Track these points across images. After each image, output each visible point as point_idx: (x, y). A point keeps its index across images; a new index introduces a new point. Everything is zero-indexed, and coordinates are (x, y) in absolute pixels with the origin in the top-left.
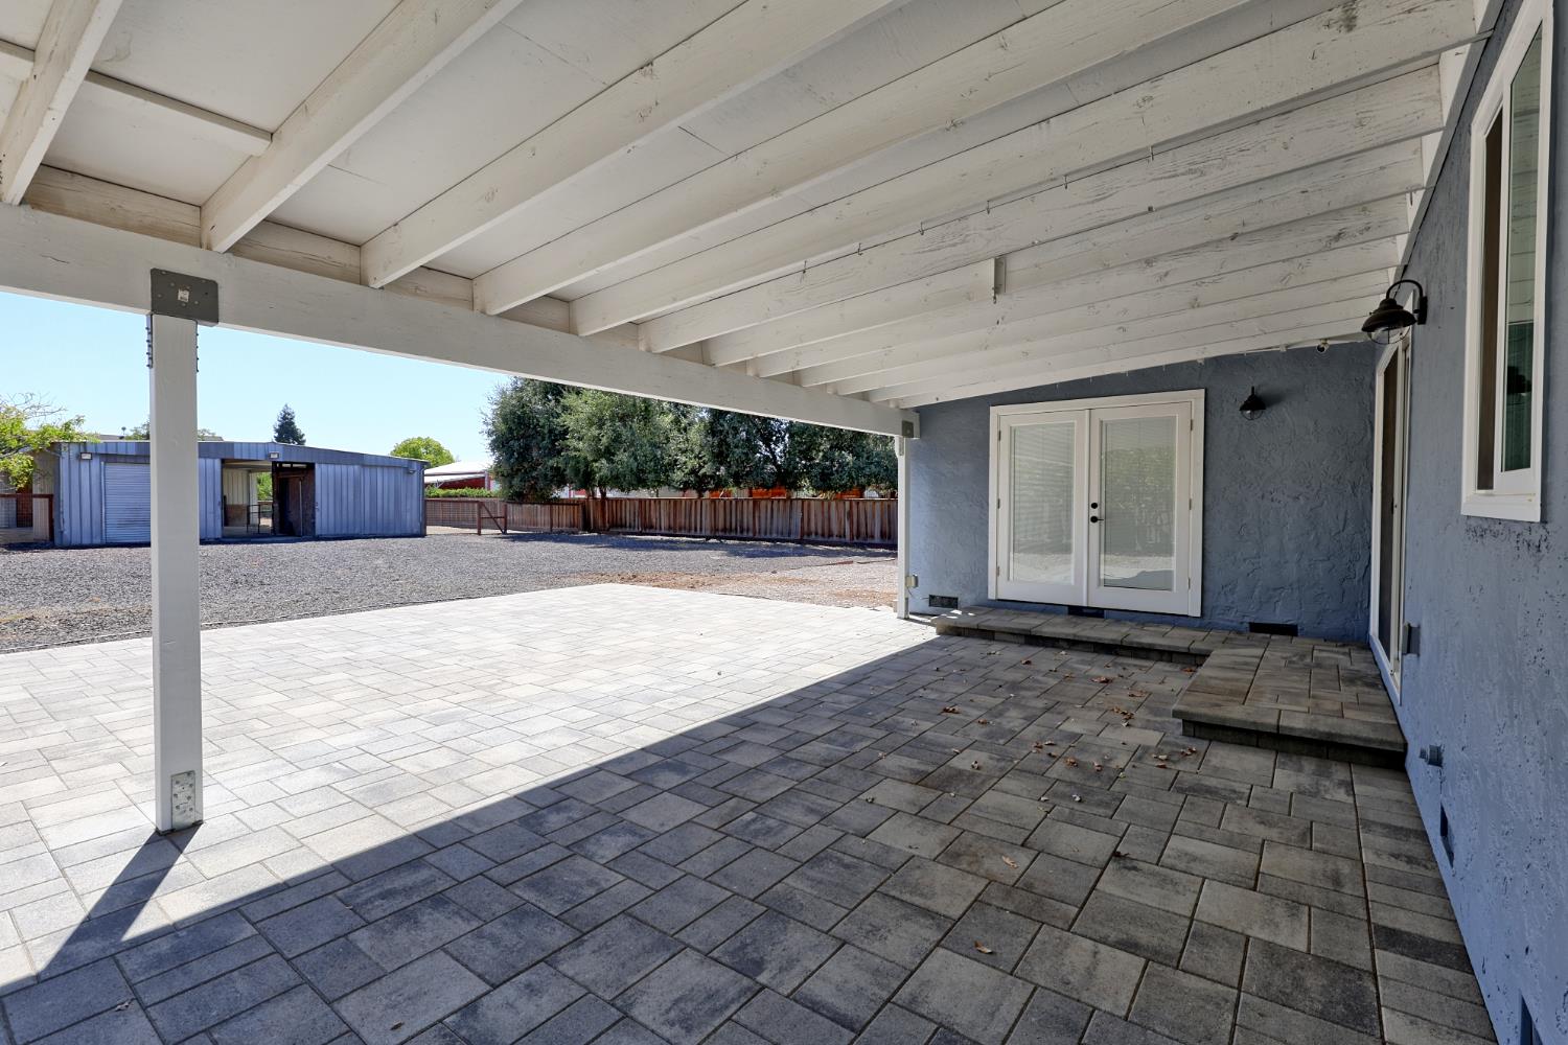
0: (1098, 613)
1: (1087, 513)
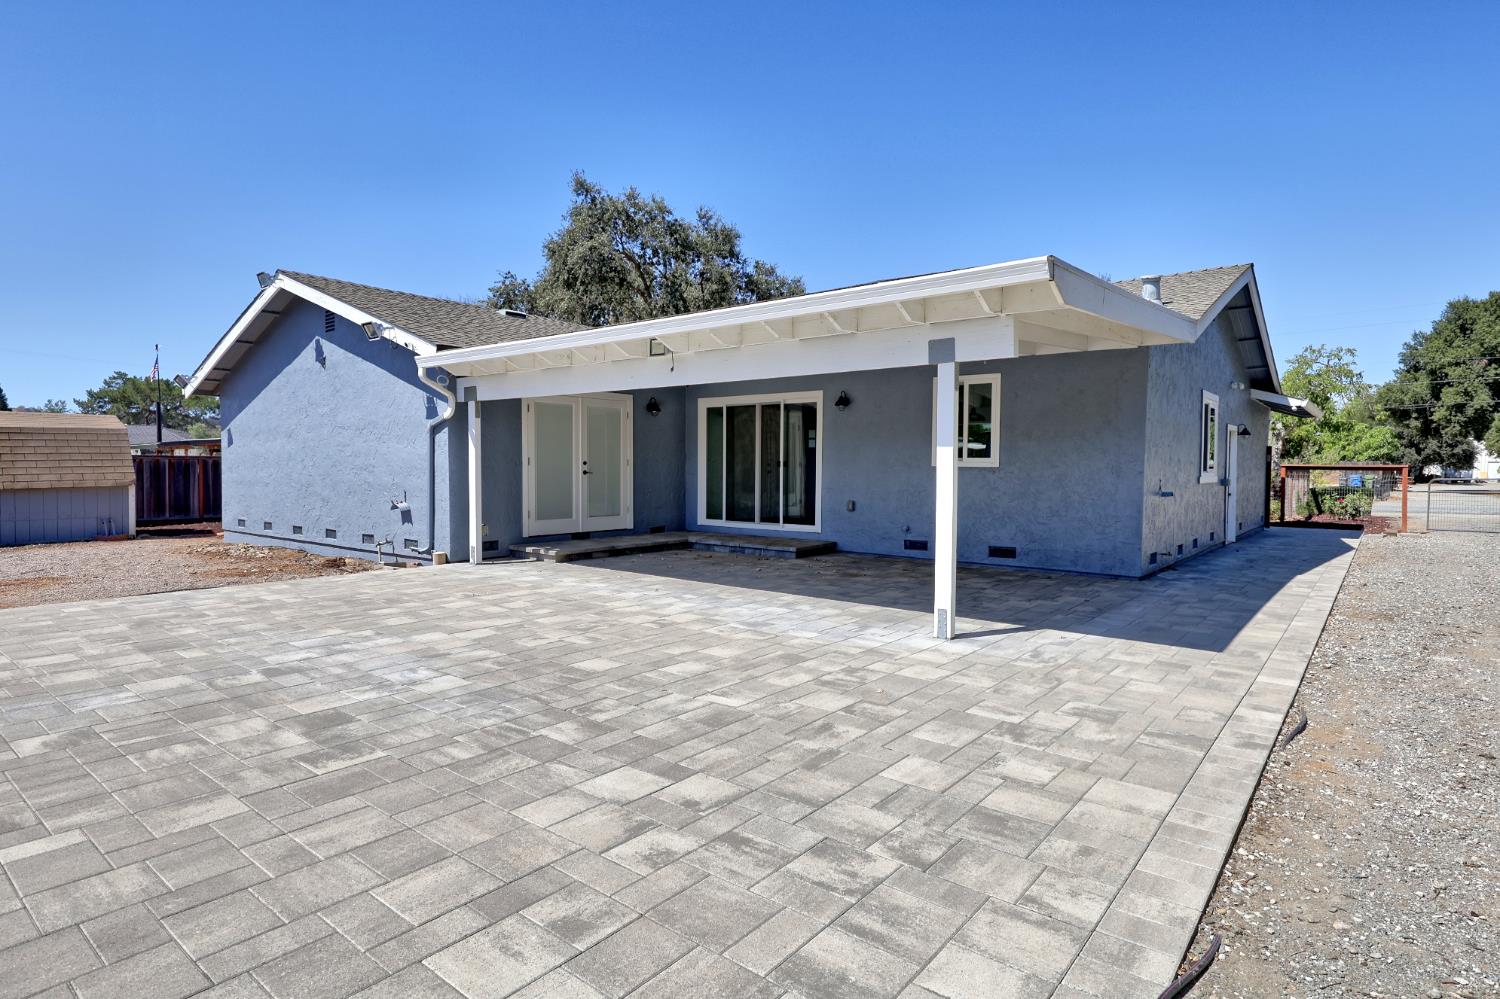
1: (581, 468)
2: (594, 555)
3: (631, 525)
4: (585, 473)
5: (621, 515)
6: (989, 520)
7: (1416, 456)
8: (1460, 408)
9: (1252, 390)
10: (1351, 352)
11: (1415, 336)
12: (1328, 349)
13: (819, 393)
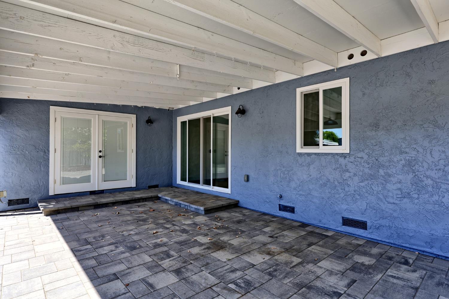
0: (102, 192)
1: (97, 154)
2: (80, 209)
3: (134, 185)
4: (100, 157)
5: (128, 179)
6: (342, 195)
13: (229, 108)
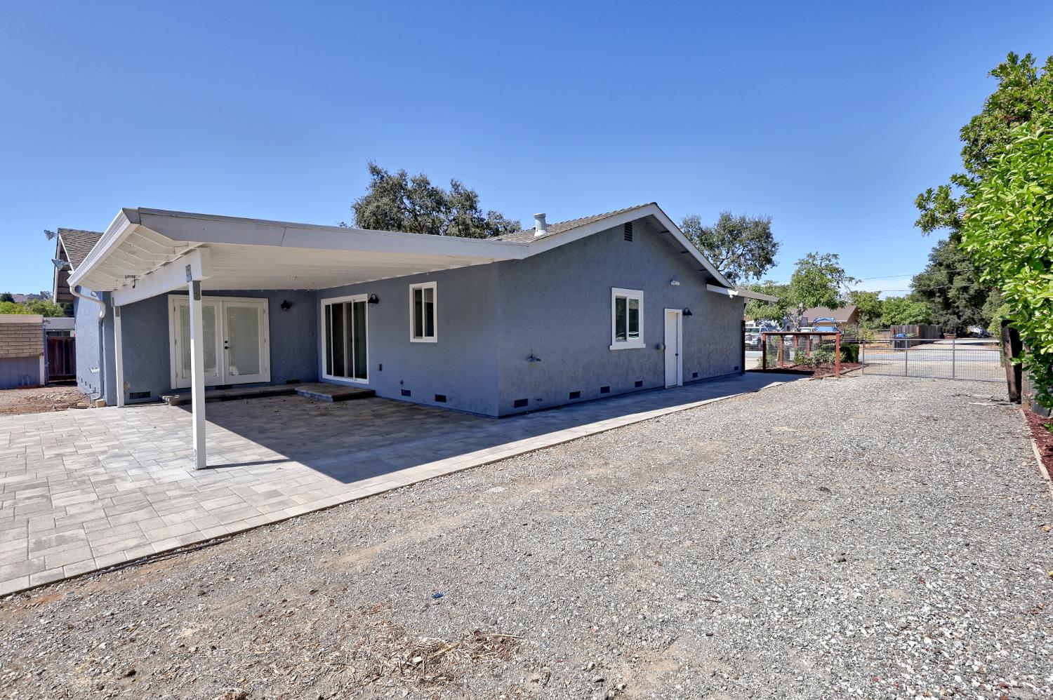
1: (223, 345)
3: (268, 380)
4: (226, 348)
5: (261, 373)
6: (435, 377)
7: (957, 320)
8: (965, 289)
9: (708, 285)
10: (835, 256)
11: (940, 242)
12: (821, 254)
13: (366, 295)
